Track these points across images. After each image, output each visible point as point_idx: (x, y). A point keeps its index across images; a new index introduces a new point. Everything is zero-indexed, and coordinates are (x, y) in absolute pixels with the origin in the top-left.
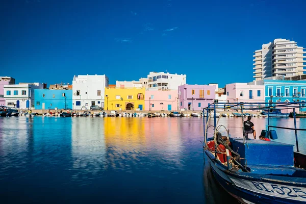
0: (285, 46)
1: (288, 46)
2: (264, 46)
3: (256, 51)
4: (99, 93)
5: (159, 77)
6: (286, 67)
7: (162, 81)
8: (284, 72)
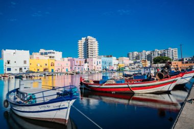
0: (92, 40)
3: (79, 41)
4: (25, 62)
5: (51, 53)
7: (52, 55)
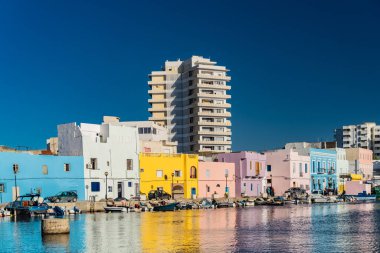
0: (211, 73)
1: (216, 75)
2: (168, 64)
3: (154, 73)
4: (128, 164)
6: (212, 114)
8: (210, 123)
